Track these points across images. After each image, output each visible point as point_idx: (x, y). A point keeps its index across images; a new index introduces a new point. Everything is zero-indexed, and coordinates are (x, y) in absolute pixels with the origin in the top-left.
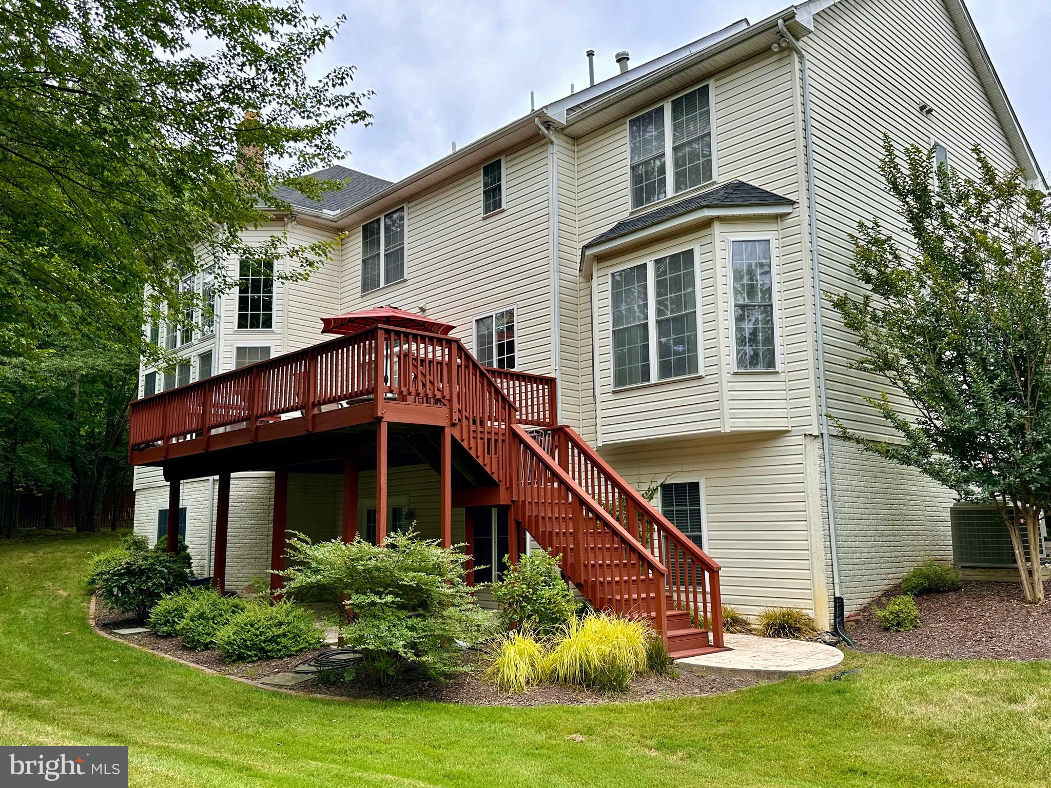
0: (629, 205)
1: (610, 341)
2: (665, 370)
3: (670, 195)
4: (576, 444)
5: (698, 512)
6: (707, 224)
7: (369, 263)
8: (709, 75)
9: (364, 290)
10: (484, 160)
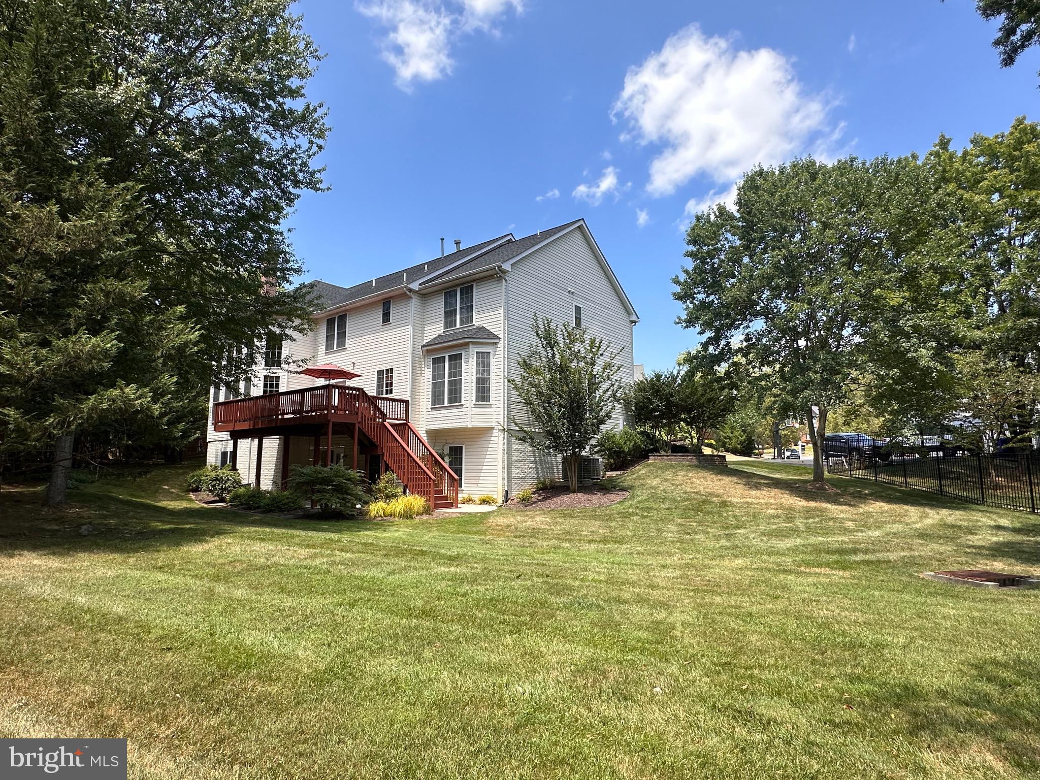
0: (443, 328)
1: (431, 386)
2: (450, 401)
3: (458, 326)
4: (412, 430)
5: (461, 458)
6: (467, 344)
7: (329, 338)
8: (474, 281)
9: (326, 350)
10: (384, 299)
